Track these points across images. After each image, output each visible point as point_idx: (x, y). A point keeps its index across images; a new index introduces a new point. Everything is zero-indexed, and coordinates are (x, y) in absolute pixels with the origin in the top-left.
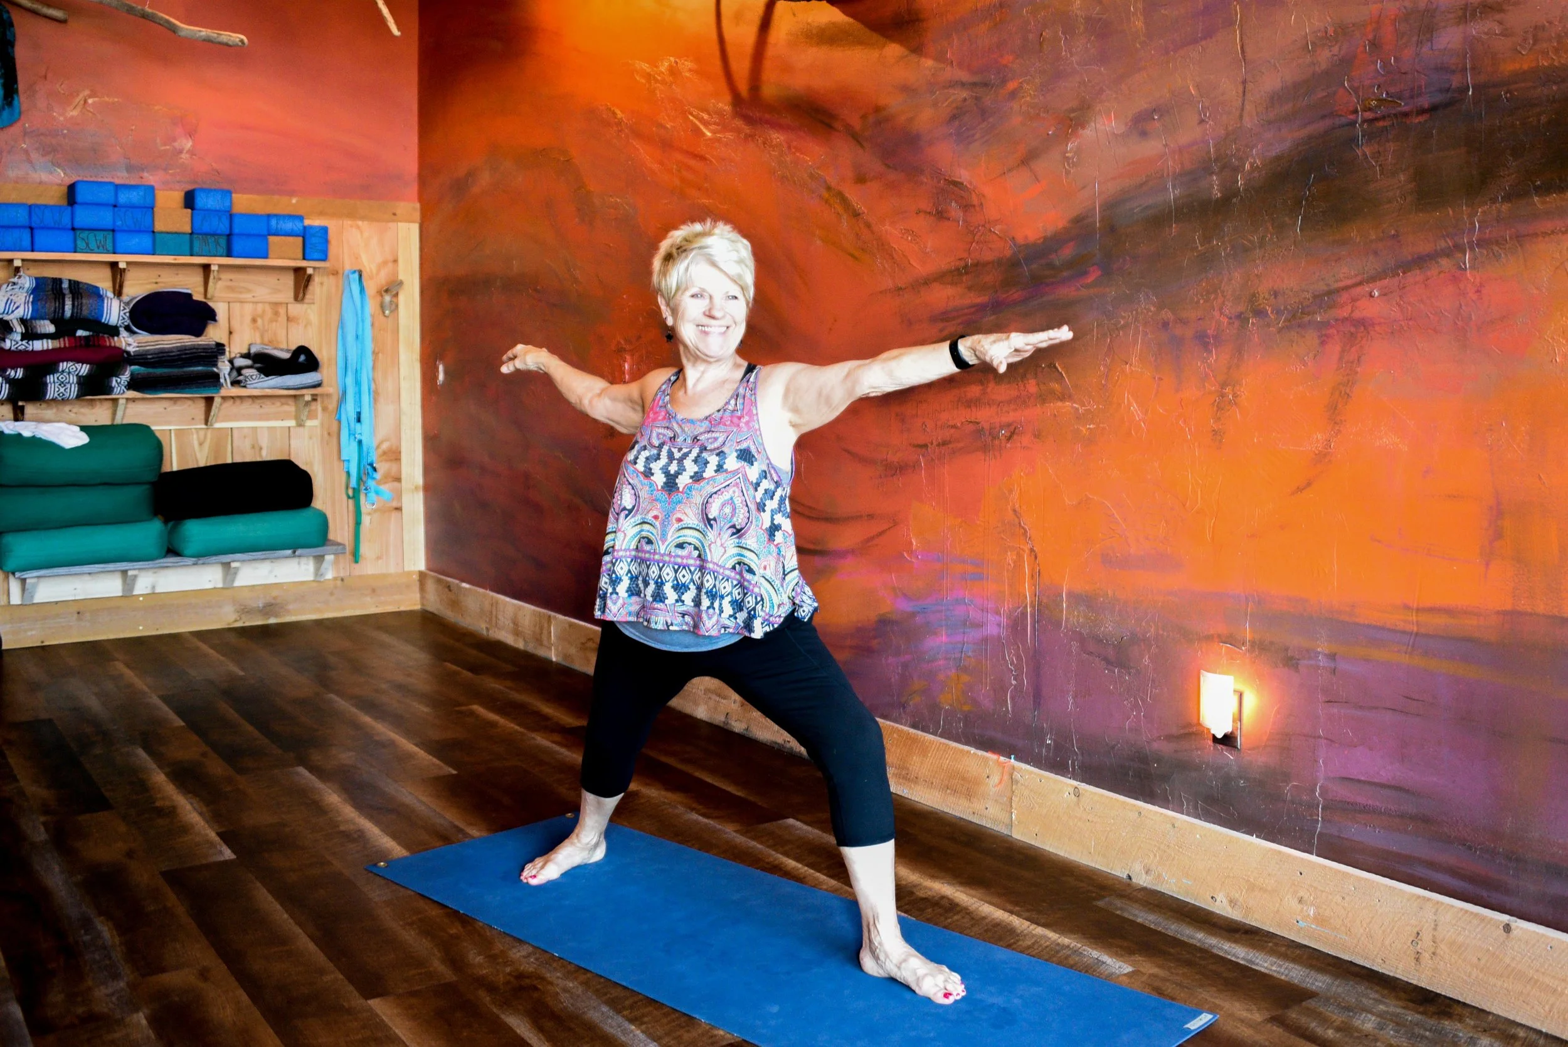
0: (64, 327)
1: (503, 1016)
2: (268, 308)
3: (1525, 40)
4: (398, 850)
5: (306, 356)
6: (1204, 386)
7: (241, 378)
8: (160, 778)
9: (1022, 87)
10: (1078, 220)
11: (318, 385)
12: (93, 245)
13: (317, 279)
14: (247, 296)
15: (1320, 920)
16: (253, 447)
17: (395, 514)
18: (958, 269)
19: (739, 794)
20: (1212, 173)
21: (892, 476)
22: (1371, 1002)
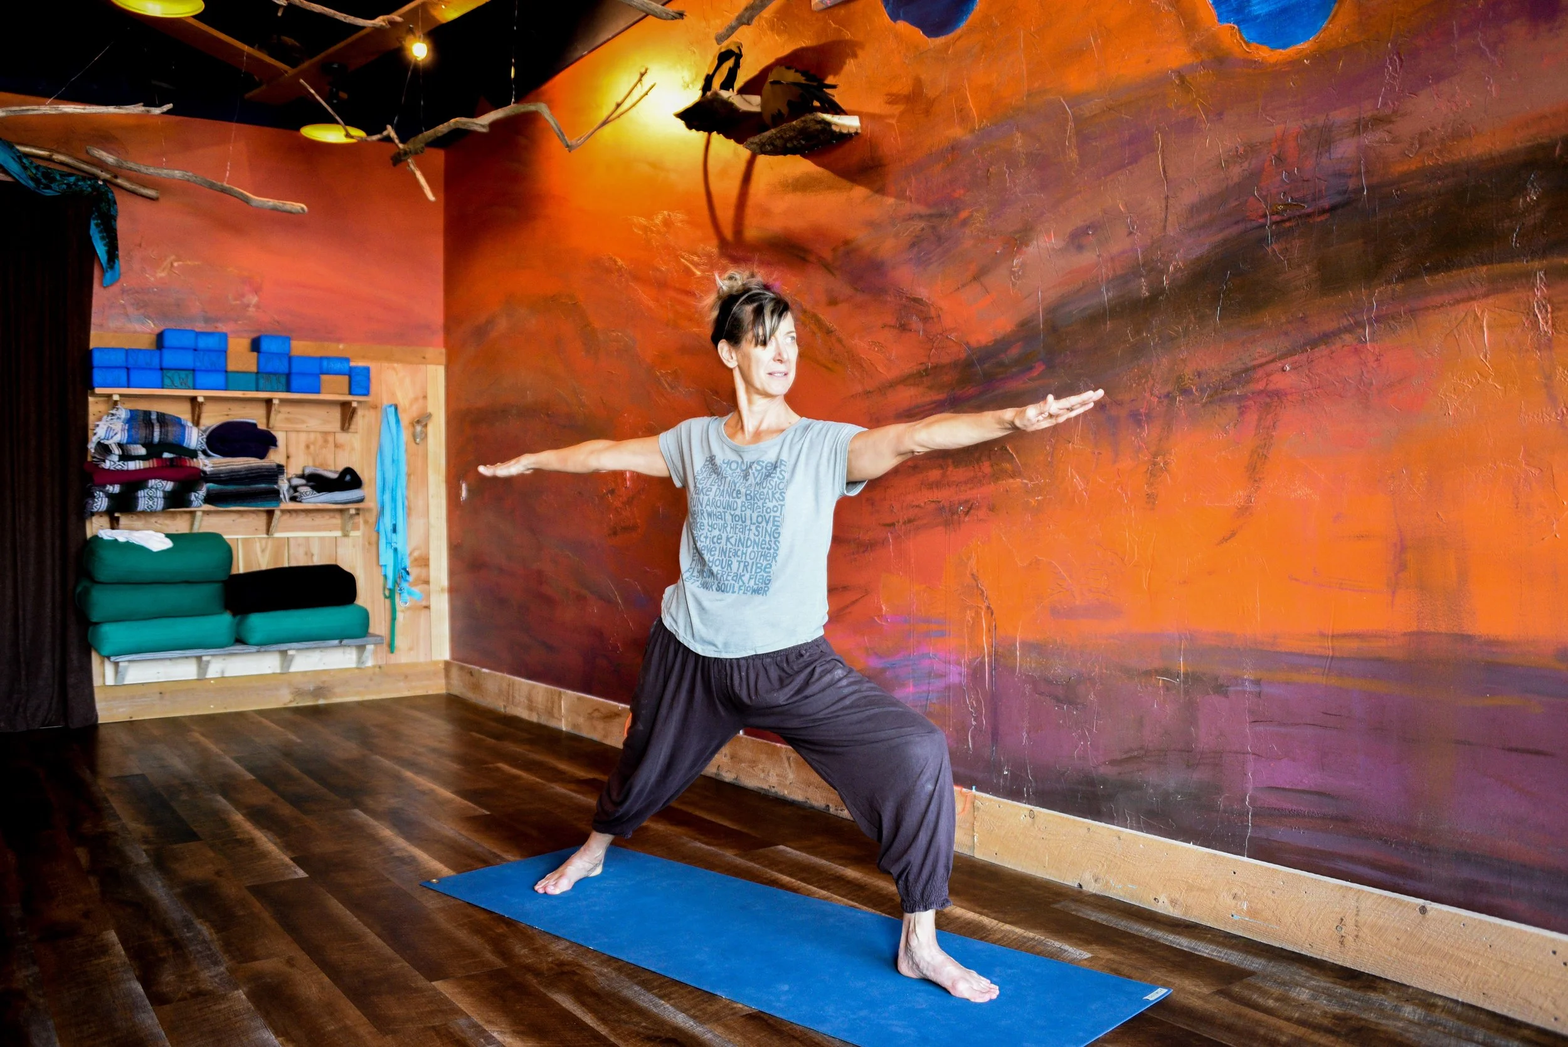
0: (154, 451)
1: (549, 994)
2: (319, 435)
3: (1412, 144)
4: (446, 871)
5: (351, 476)
6: (1138, 457)
7: (297, 494)
8: (238, 817)
9: (972, 216)
10: (1023, 324)
11: (361, 500)
12: (177, 383)
13: (360, 413)
14: (303, 427)
15: (1253, 913)
16: (306, 554)
17: (424, 612)
18: (919, 373)
19: (735, 827)
20: (1141, 276)
21: (864, 552)
22: (1303, 978)
